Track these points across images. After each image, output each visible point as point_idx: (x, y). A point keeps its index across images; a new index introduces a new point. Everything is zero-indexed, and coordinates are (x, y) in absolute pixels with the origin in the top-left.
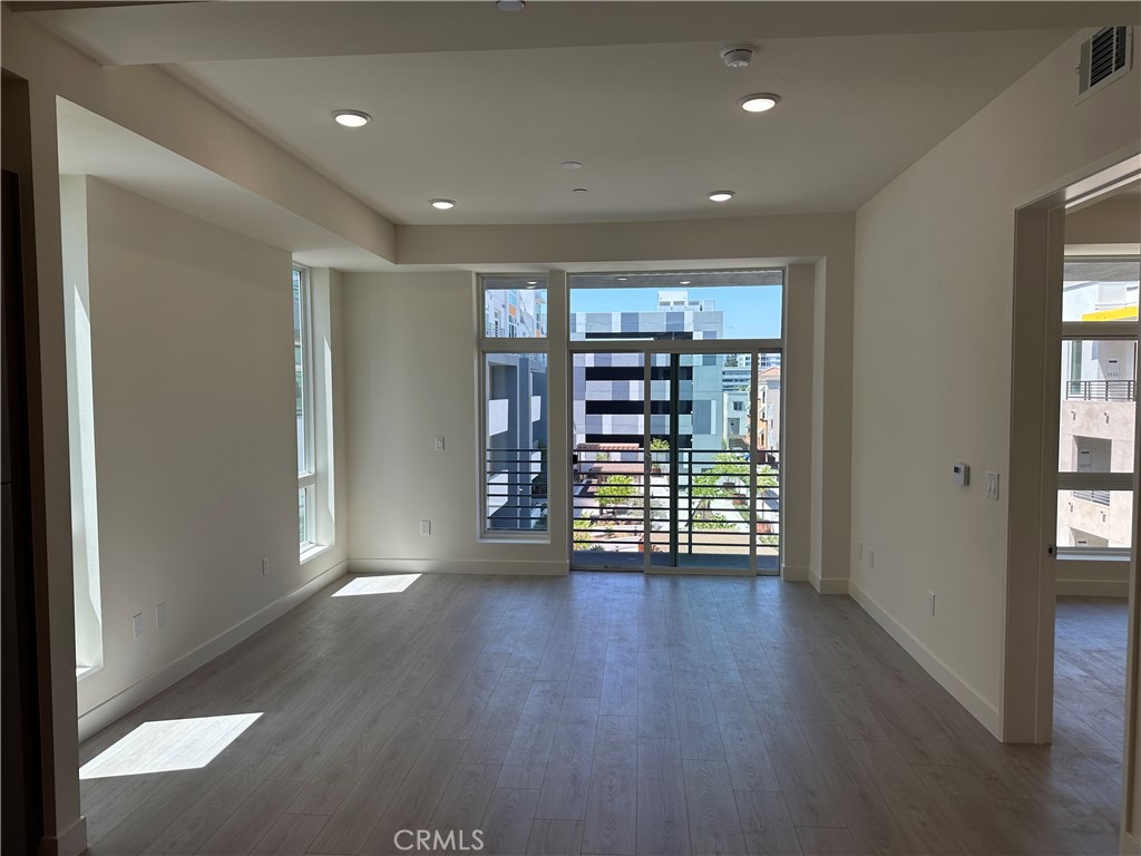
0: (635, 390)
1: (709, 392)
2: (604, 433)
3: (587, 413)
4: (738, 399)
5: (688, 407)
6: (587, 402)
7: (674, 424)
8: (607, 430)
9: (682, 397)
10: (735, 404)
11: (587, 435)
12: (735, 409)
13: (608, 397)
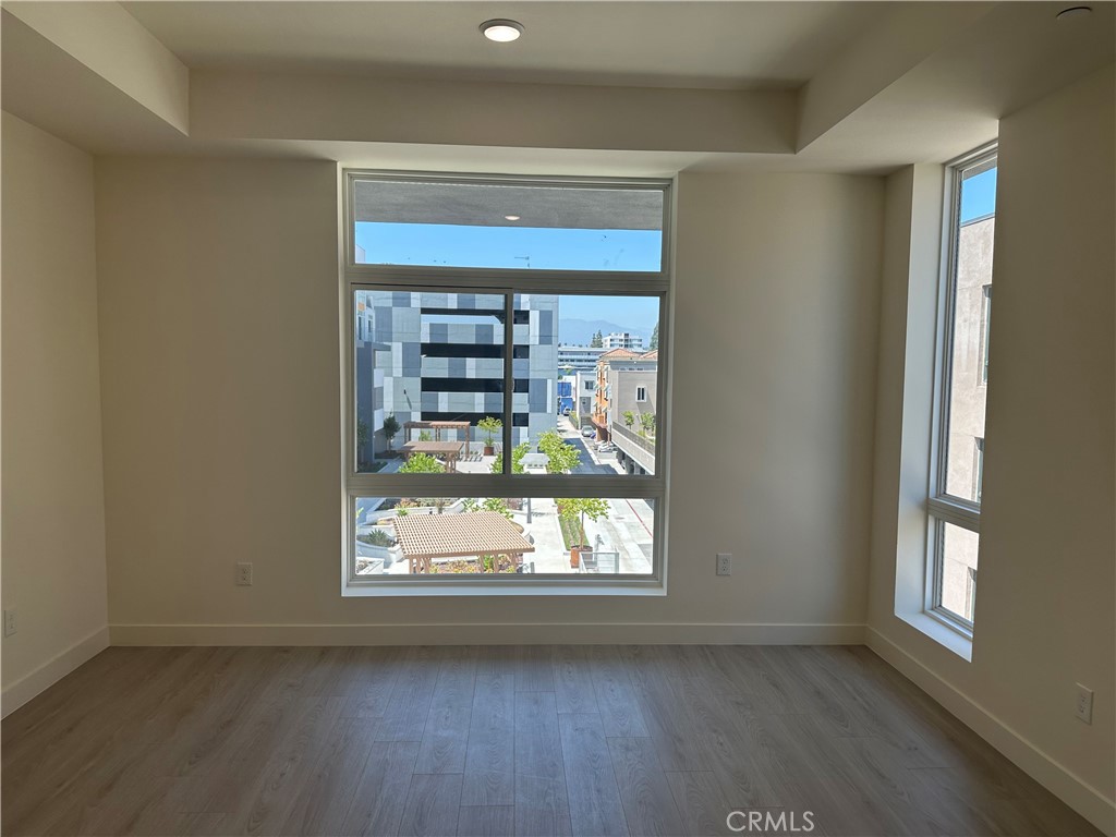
0: (473, 368)
1: (544, 371)
2: (440, 411)
3: (423, 390)
4: (589, 378)
5: (523, 386)
6: (423, 379)
7: (508, 403)
8: (443, 408)
9: (516, 375)
10: (587, 383)
11: (422, 413)
12: (587, 388)
13: (444, 374)
